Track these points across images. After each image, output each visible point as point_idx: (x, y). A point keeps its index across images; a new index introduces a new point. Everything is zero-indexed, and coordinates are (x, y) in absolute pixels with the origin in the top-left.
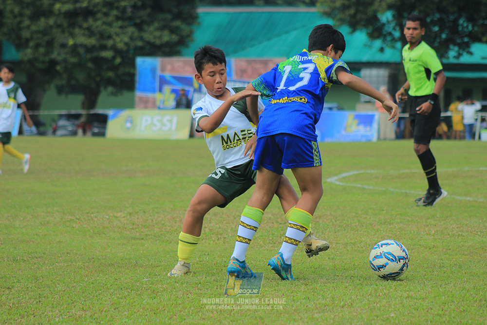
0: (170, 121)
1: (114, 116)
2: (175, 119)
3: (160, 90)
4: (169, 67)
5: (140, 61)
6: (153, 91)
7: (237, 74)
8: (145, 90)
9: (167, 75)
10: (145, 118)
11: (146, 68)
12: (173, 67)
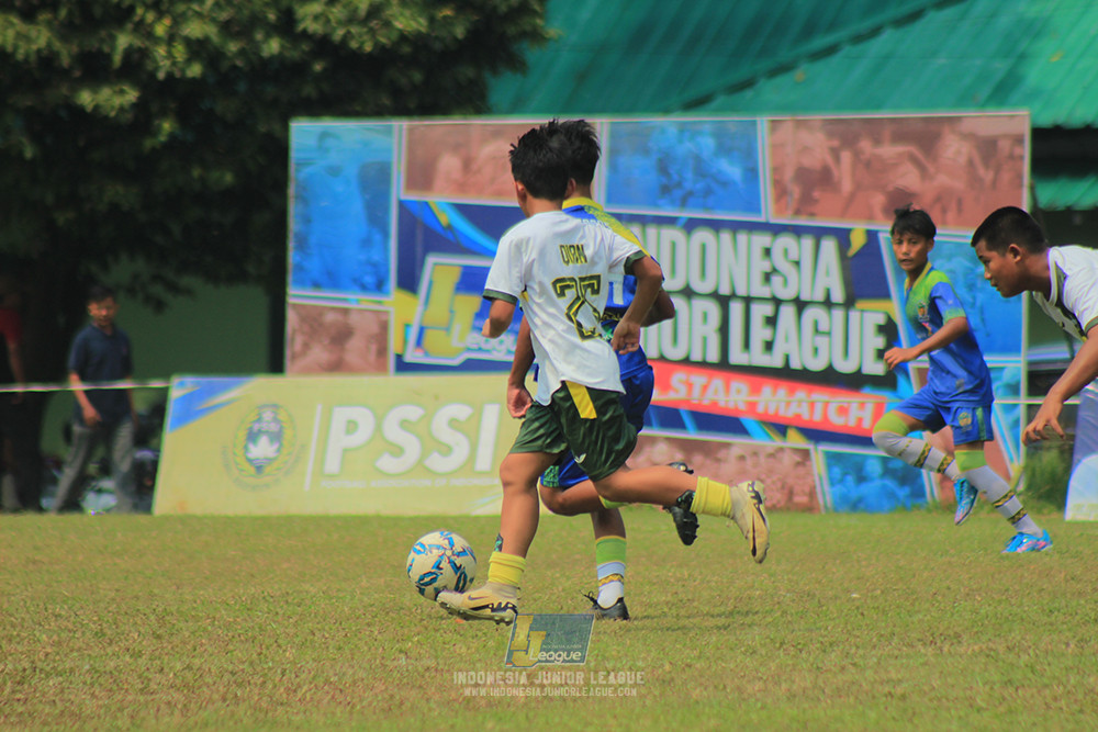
0: (469, 430)
1: (189, 413)
3: (409, 281)
4: (449, 164)
5: (304, 133)
6: (380, 286)
7: (781, 192)
8: (331, 279)
9: (441, 203)
10: (341, 415)
11: (334, 171)
12: (467, 164)
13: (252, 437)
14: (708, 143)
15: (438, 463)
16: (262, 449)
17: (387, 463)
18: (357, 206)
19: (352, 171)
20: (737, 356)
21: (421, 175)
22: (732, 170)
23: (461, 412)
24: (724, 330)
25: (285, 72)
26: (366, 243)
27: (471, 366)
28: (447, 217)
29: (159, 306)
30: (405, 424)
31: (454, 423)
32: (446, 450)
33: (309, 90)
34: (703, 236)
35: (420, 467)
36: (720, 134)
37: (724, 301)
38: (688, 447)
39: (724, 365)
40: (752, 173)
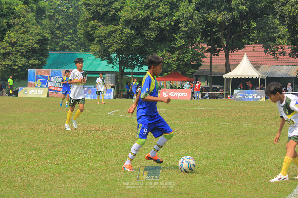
0: (40, 91)
1: (21, 90)
2: (42, 90)
3: (36, 81)
4: (39, 72)
5: (29, 70)
6: (34, 81)
8: (31, 81)
9: (39, 75)
10: (32, 90)
11: (31, 73)
12: (41, 73)
13: (25, 92)
14: (58, 71)
15: (38, 94)
16: (26, 92)
17: (35, 94)
18: (33, 75)
19: (32, 73)
20: (60, 87)
21: (37, 73)
22: (60, 74)
23: (40, 90)
24: (59, 85)
25: (28, 66)
26: (33, 78)
27: (41, 87)
28: (39, 76)
29: (19, 82)
30: (36, 91)
31: (39, 91)
32: (39, 93)
33: (30, 67)
34: (57, 78)
35: (37, 94)
36: (59, 71)
37: (59, 83)
38: (56, 93)
39: (59, 87)
40: (61, 74)
